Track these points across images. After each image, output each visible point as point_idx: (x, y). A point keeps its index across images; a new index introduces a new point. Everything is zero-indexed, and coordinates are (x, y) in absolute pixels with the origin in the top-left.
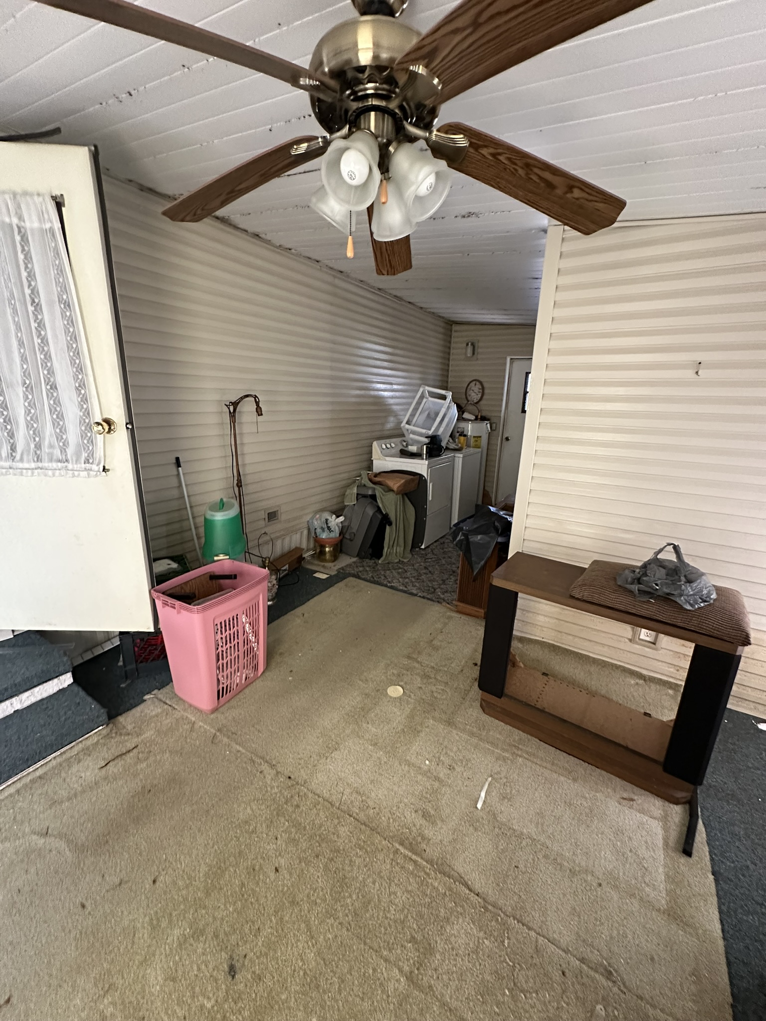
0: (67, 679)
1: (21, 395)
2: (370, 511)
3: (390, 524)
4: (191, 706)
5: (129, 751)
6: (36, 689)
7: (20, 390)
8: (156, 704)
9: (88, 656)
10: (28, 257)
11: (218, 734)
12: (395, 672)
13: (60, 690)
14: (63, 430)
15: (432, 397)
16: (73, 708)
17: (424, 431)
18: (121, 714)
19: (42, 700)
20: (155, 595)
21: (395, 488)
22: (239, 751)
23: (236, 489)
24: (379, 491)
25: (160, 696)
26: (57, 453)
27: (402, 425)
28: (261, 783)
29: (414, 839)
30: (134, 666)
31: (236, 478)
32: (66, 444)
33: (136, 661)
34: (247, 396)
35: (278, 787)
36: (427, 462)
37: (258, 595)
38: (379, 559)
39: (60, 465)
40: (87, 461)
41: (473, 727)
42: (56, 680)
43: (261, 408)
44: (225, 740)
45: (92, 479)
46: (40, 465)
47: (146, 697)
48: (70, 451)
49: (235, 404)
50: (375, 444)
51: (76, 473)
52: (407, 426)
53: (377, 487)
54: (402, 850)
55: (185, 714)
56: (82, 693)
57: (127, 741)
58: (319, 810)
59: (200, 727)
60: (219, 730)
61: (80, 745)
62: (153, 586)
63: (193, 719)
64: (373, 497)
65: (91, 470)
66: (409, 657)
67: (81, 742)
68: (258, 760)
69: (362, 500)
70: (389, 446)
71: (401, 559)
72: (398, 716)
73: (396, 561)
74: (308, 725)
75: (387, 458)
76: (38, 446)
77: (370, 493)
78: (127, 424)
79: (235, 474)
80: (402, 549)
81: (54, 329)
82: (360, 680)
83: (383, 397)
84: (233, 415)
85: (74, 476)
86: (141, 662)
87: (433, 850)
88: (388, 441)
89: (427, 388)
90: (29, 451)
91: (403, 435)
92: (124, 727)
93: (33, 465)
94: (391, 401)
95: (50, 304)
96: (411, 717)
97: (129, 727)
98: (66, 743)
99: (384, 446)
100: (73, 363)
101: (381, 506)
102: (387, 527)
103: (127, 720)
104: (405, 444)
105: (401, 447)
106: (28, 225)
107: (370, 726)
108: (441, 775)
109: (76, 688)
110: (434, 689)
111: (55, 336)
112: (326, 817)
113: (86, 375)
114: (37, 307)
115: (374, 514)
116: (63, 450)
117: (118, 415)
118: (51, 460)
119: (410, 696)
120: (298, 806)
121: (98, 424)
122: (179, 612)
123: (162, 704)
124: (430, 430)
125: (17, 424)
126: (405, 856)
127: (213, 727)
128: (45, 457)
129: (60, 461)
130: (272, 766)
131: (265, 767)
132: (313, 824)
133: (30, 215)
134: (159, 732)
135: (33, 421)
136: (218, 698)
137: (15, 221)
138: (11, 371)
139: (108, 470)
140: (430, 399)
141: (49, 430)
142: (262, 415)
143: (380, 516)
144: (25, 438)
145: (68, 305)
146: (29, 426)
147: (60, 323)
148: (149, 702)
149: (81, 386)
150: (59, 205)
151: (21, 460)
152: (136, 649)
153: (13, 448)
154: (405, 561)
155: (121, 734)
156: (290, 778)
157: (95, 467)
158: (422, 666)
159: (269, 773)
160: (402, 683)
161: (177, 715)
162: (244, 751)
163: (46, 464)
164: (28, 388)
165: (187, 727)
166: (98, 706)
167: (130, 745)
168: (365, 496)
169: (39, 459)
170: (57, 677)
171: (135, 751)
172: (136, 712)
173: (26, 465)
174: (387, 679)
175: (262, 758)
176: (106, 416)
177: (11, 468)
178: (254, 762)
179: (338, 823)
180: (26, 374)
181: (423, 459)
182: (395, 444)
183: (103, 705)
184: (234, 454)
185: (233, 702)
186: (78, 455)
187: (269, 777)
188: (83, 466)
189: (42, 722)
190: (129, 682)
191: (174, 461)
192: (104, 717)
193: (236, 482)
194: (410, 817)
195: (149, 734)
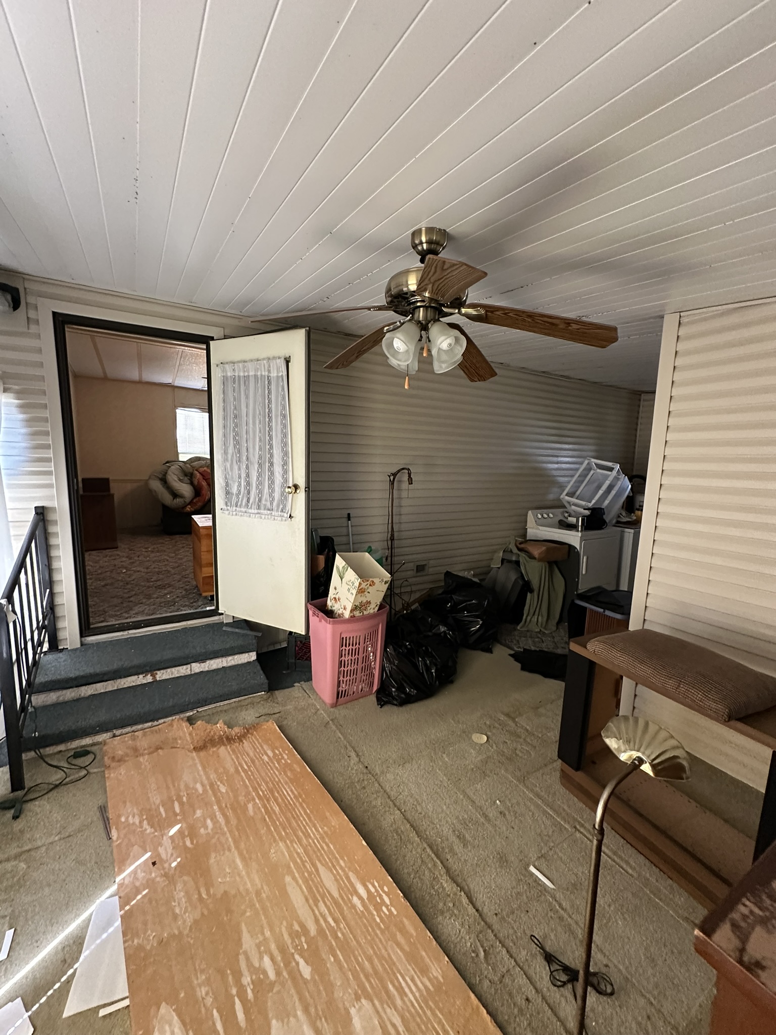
0: (253, 656)
1: (256, 469)
2: (513, 576)
3: (532, 591)
4: (320, 698)
5: (274, 714)
6: (236, 657)
7: (256, 466)
8: (300, 690)
9: (271, 648)
10: (270, 392)
11: (330, 722)
12: (488, 723)
13: (248, 662)
14: (273, 491)
15: (600, 469)
16: (251, 674)
17: (583, 503)
18: (278, 690)
19: (238, 665)
20: (309, 606)
21: (537, 556)
22: (340, 738)
23: (389, 543)
24: (523, 558)
25: (303, 686)
26: (268, 504)
27: (562, 497)
28: (346, 763)
29: (443, 848)
30: (294, 661)
31: (390, 533)
32: (274, 499)
33: (296, 658)
34: (403, 469)
35: (356, 770)
36: (580, 534)
37: (378, 625)
38: (518, 624)
39: (269, 512)
40: (282, 511)
41: (542, 791)
42: (247, 654)
43: (412, 478)
44: (334, 727)
45: (283, 522)
46: (259, 511)
47: (296, 684)
48: (275, 504)
49: (395, 475)
50: (530, 512)
51: (276, 518)
52: (567, 498)
53: (522, 555)
54: (428, 850)
55: (315, 703)
56: (259, 667)
57: (275, 707)
58: (379, 796)
59: (321, 714)
60: (332, 720)
61: (250, 700)
62: (308, 601)
63: (319, 707)
64: (517, 563)
65: (283, 516)
66: (507, 715)
67: (251, 697)
68: (349, 748)
69: (505, 564)
70: (545, 516)
71: (542, 630)
72: (473, 758)
73: (537, 630)
74: (395, 739)
75: (541, 528)
76: (260, 500)
77: (514, 559)
78: (306, 488)
79: (390, 530)
80: (545, 619)
81: (276, 431)
82: (453, 719)
83: (546, 469)
84: (392, 483)
85: (274, 519)
86: (298, 659)
87: (454, 863)
88: (545, 511)
89: (593, 460)
90: (255, 502)
91: (564, 507)
92: (277, 698)
93: (256, 511)
94: (555, 473)
95: (276, 416)
96: (485, 762)
97: (280, 699)
98: (242, 694)
99: (540, 516)
100: (283, 450)
101: (523, 572)
102: (529, 594)
103: (280, 694)
104: (566, 515)
105: (561, 518)
106: (272, 375)
107: (444, 756)
108: (491, 815)
109: (257, 663)
110: (519, 747)
111: (276, 435)
112: (381, 803)
113: (289, 458)
114: (270, 418)
115: (515, 580)
116: (271, 503)
117: (301, 481)
118: (265, 509)
119: (492, 747)
120: (364, 788)
121: (289, 487)
122: (320, 621)
123: (303, 691)
124: (590, 502)
125: (252, 487)
126: (429, 855)
127: (329, 716)
128: (262, 507)
129: (269, 510)
130: (358, 755)
131: (353, 754)
132: (371, 803)
133: (274, 370)
134: (296, 708)
135: (260, 483)
136: (338, 698)
137: (267, 373)
138: (254, 456)
139: (293, 517)
140: (599, 471)
141: (266, 490)
142: (412, 484)
143: (521, 583)
144: (254, 495)
145: (284, 416)
146: (257, 487)
147: (279, 427)
148: (296, 688)
149: (285, 464)
150: (287, 361)
151: (251, 508)
152: (297, 648)
153: (248, 501)
154: (546, 632)
155: (274, 702)
156: (367, 767)
157: (285, 515)
158: (517, 725)
159: (354, 758)
160: (489, 734)
161: (310, 701)
162: (342, 739)
163: (262, 511)
164: (260, 465)
165: (313, 711)
166: (265, 678)
167: (276, 710)
168: (510, 561)
169: (259, 508)
170: (248, 652)
171: (277, 715)
172: (287, 691)
173: (253, 511)
174: (478, 726)
175: (353, 748)
176: (296, 482)
177: (246, 512)
178: (347, 748)
179: (388, 811)
180: (260, 457)
181: (578, 531)
182: (554, 515)
183: (268, 678)
184: (390, 514)
185: (349, 705)
186: (278, 506)
187: (352, 762)
188: (280, 513)
189: (234, 677)
190: (289, 671)
191: (346, 516)
192: (266, 686)
193: (389, 536)
194: (446, 830)
195: (289, 707)
